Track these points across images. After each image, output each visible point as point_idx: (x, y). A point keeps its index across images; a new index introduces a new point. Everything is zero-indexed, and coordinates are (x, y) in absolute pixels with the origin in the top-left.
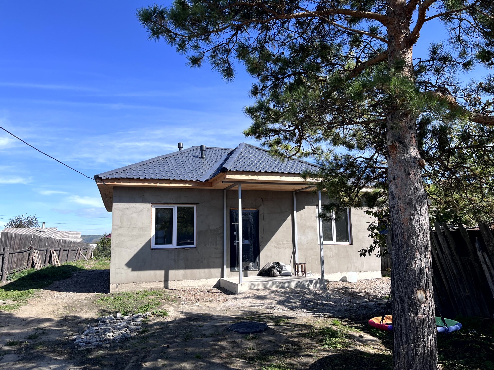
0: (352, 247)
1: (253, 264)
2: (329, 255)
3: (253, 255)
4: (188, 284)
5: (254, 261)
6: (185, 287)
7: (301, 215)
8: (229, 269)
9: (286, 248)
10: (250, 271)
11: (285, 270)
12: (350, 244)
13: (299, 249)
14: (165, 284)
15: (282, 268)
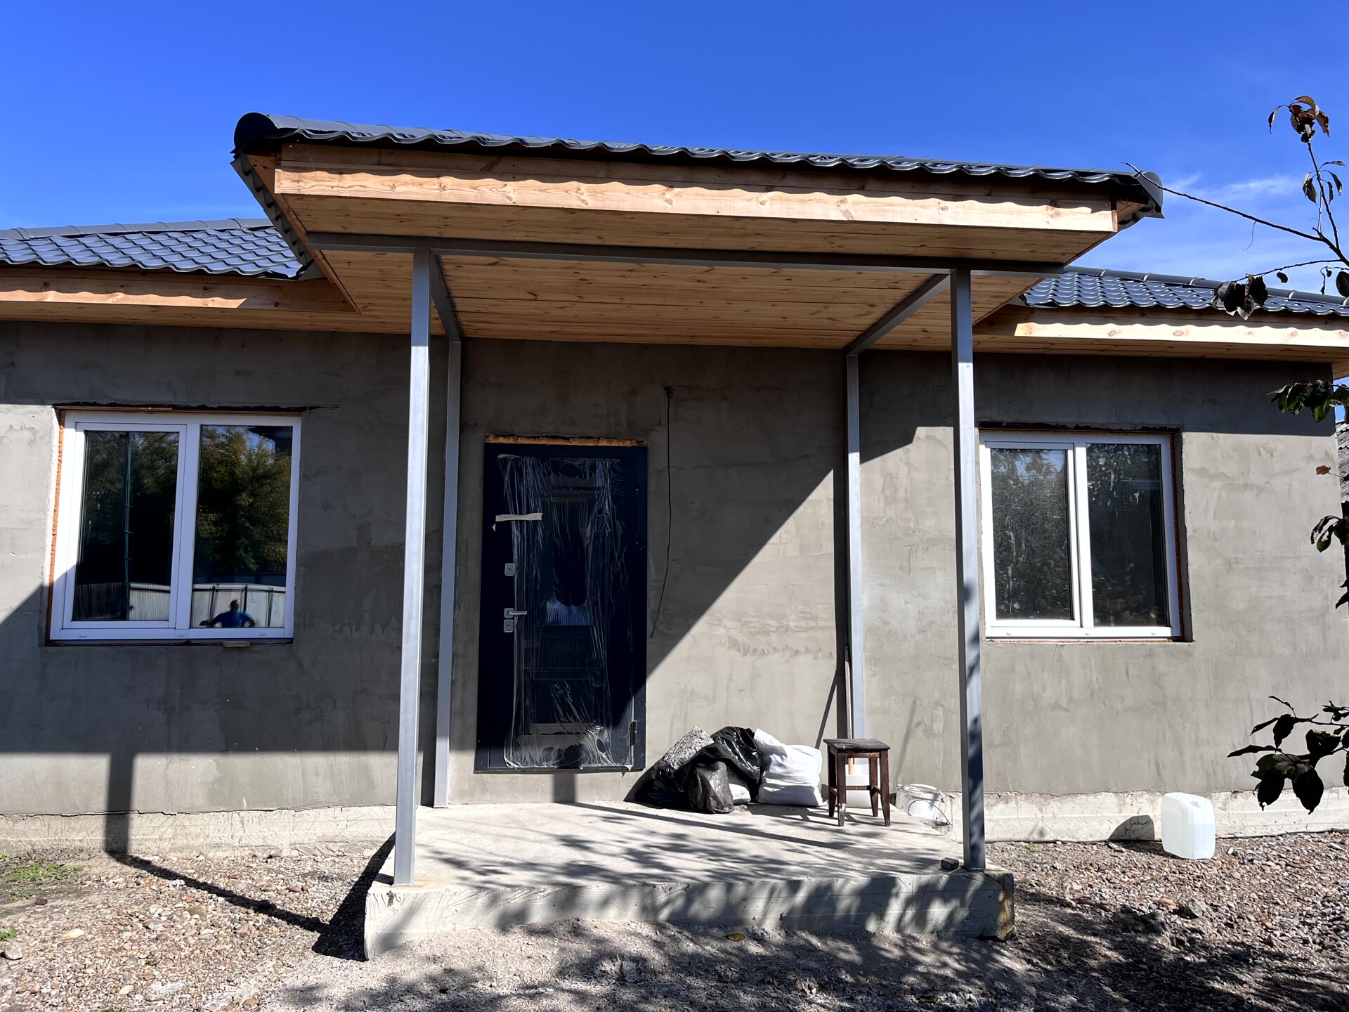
0: (1189, 654)
1: (606, 736)
2: (1049, 695)
3: (606, 685)
4: (239, 834)
5: (613, 719)
6: (218, 846)
7: (889, 478)
8: (469, 759)
9: (797, 653)
10: (587, 771)
11: (779, 777)
12: (1174, 639)
13: (872, 660)
14: (108, 831)
15: (765, 765)
